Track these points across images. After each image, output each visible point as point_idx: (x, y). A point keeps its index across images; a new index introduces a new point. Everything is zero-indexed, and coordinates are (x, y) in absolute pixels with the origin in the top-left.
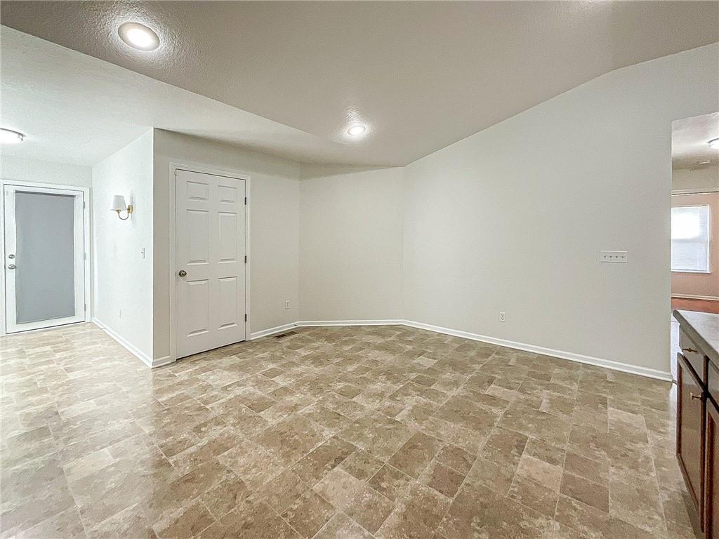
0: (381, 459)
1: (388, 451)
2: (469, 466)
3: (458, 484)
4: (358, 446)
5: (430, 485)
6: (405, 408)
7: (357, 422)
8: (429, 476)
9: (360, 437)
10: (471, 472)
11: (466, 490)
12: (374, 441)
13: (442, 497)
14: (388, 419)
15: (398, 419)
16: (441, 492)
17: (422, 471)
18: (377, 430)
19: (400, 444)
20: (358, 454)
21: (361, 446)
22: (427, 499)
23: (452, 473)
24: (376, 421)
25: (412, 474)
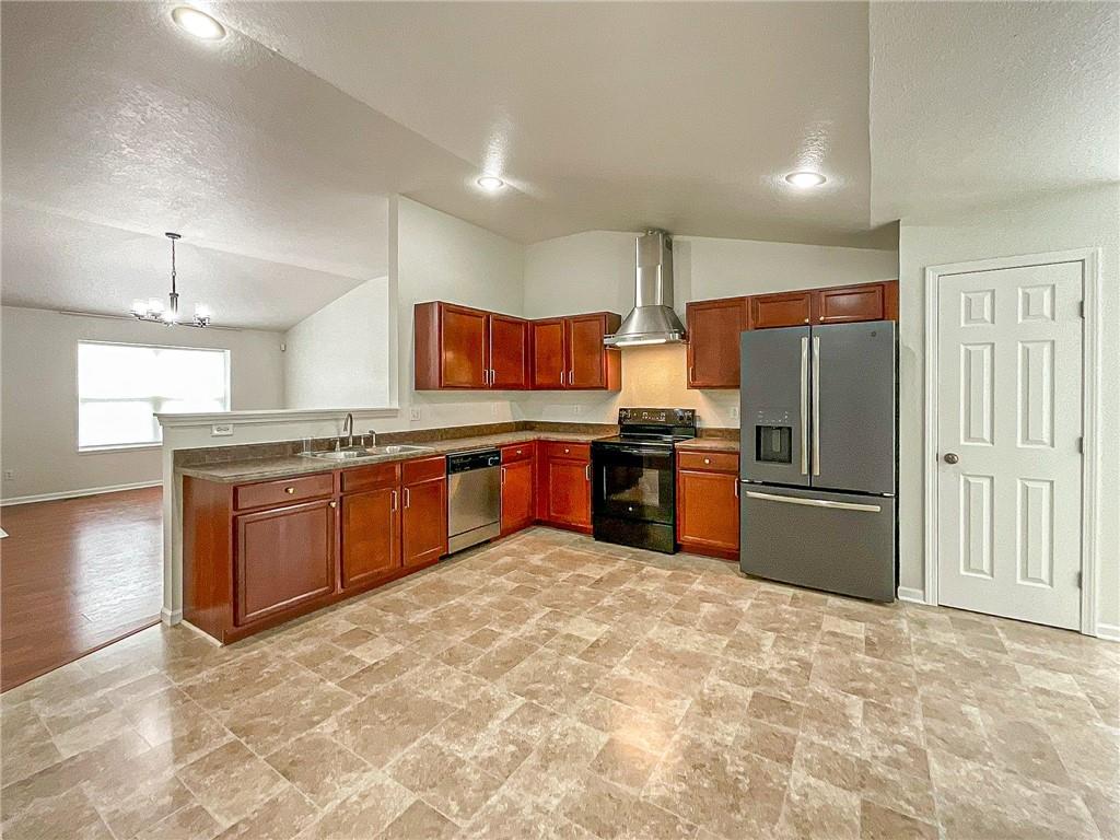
0: (547, 650)
1: (541, 658)
4: (577, 660)
6: (502, 724)
7: (586, 690)
9: (577, 670)
12: (557, 666)
14: (537, 699)
15: (520, 700)
18: (554, 680)
19: (523, 664)
20: (575, 652)
21: (573, 659)
24: (557, 694)
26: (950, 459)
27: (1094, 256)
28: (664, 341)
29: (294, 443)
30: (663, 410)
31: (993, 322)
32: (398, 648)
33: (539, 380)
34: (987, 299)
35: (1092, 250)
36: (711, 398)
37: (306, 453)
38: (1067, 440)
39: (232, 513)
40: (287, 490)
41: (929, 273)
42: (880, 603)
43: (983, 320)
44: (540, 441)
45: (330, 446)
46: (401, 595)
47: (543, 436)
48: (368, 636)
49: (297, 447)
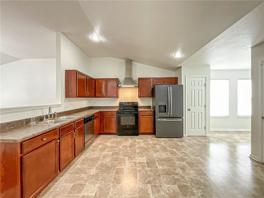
2: (114, 178)
3: (116, 172)
5: (123, 168)
8: (124, 170)
10: (113, 177)
11: (114, 171)
13: (119, 167)
16: (120, 168)
17: (127, 171)
22: (122, 165)
23: (119, 174)
25: (128, 168)
26: (189, 110)
27: (207, 76)
28: (134, 86)
29: (26, 119)
30: (130, 102)
31: (195, 86)
32: (97, 185)
33: (97, 95)
34: (194, 82)
35: (206, 76)
36: (141, 100)
37: (32, 123)
38: (203, 106)
39: (20, 155)
40: (42, 140)
41: (186, 76)
42: (180, 138)
43: (193, 86)
44: (100, 112)
45: (41, 119)
46: (79, 166)
47: (102, 110)
48: (82, 185)
49: (28, 121)
